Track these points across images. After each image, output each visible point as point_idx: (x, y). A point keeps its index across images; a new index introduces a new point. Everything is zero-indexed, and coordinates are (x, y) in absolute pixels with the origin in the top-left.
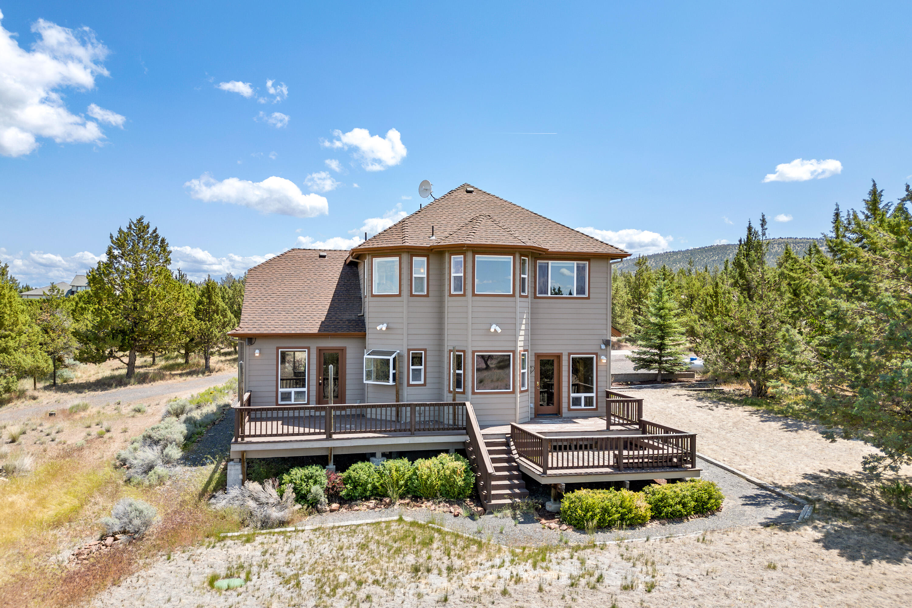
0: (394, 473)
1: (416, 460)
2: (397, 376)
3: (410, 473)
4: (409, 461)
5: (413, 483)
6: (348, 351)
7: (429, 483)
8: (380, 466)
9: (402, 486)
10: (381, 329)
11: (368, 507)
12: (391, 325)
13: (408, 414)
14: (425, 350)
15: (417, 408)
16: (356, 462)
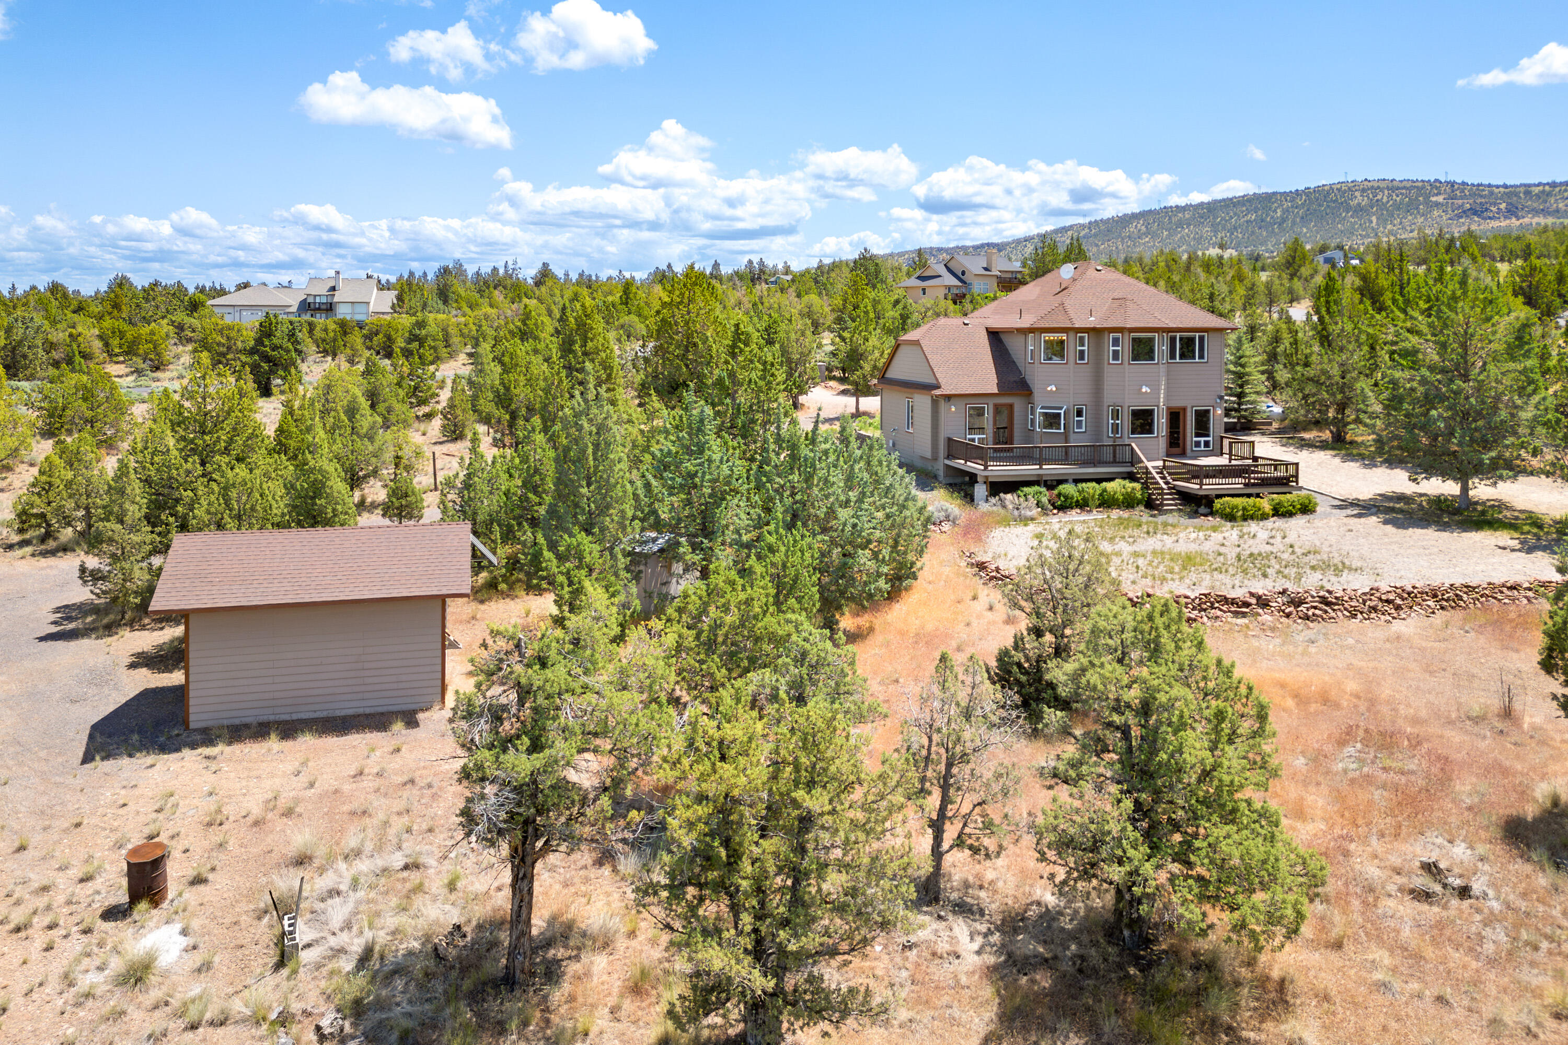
0: (1089, 492)
1: (1101, 483)
3: (1101, 492)
4: (1097, 484)
5: (1104, 498)
6: (1015, 406)
7: (1115, 497)
8: (1078, 487)
9: (1096, 500)
10: (1051, 390)
14: (1085, 406)
16: (1060, 484)
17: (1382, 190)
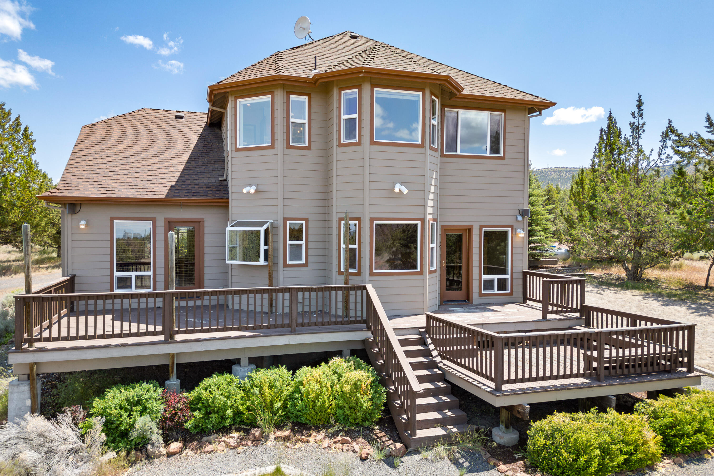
0: (267, 391)
1: (297, 369)
2: (270, 253)
3: (291, 390)
4: (289, 370)
5: (295, 405)
6: (207, 224)
7: (319, 404)
8: (246, 380)
9: (278, 410)
10: (249, 192)
11: (228, 445)
12: (261, 188)
13: (287, 303)
14: (307, 220)
15: (300, 295)
16: (210, 375)
17: (562, 172)
